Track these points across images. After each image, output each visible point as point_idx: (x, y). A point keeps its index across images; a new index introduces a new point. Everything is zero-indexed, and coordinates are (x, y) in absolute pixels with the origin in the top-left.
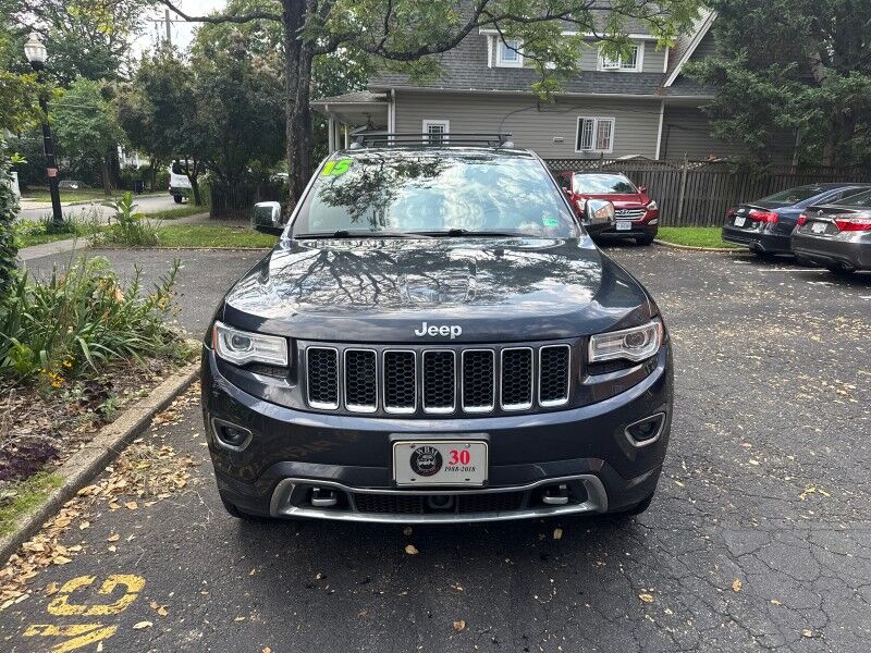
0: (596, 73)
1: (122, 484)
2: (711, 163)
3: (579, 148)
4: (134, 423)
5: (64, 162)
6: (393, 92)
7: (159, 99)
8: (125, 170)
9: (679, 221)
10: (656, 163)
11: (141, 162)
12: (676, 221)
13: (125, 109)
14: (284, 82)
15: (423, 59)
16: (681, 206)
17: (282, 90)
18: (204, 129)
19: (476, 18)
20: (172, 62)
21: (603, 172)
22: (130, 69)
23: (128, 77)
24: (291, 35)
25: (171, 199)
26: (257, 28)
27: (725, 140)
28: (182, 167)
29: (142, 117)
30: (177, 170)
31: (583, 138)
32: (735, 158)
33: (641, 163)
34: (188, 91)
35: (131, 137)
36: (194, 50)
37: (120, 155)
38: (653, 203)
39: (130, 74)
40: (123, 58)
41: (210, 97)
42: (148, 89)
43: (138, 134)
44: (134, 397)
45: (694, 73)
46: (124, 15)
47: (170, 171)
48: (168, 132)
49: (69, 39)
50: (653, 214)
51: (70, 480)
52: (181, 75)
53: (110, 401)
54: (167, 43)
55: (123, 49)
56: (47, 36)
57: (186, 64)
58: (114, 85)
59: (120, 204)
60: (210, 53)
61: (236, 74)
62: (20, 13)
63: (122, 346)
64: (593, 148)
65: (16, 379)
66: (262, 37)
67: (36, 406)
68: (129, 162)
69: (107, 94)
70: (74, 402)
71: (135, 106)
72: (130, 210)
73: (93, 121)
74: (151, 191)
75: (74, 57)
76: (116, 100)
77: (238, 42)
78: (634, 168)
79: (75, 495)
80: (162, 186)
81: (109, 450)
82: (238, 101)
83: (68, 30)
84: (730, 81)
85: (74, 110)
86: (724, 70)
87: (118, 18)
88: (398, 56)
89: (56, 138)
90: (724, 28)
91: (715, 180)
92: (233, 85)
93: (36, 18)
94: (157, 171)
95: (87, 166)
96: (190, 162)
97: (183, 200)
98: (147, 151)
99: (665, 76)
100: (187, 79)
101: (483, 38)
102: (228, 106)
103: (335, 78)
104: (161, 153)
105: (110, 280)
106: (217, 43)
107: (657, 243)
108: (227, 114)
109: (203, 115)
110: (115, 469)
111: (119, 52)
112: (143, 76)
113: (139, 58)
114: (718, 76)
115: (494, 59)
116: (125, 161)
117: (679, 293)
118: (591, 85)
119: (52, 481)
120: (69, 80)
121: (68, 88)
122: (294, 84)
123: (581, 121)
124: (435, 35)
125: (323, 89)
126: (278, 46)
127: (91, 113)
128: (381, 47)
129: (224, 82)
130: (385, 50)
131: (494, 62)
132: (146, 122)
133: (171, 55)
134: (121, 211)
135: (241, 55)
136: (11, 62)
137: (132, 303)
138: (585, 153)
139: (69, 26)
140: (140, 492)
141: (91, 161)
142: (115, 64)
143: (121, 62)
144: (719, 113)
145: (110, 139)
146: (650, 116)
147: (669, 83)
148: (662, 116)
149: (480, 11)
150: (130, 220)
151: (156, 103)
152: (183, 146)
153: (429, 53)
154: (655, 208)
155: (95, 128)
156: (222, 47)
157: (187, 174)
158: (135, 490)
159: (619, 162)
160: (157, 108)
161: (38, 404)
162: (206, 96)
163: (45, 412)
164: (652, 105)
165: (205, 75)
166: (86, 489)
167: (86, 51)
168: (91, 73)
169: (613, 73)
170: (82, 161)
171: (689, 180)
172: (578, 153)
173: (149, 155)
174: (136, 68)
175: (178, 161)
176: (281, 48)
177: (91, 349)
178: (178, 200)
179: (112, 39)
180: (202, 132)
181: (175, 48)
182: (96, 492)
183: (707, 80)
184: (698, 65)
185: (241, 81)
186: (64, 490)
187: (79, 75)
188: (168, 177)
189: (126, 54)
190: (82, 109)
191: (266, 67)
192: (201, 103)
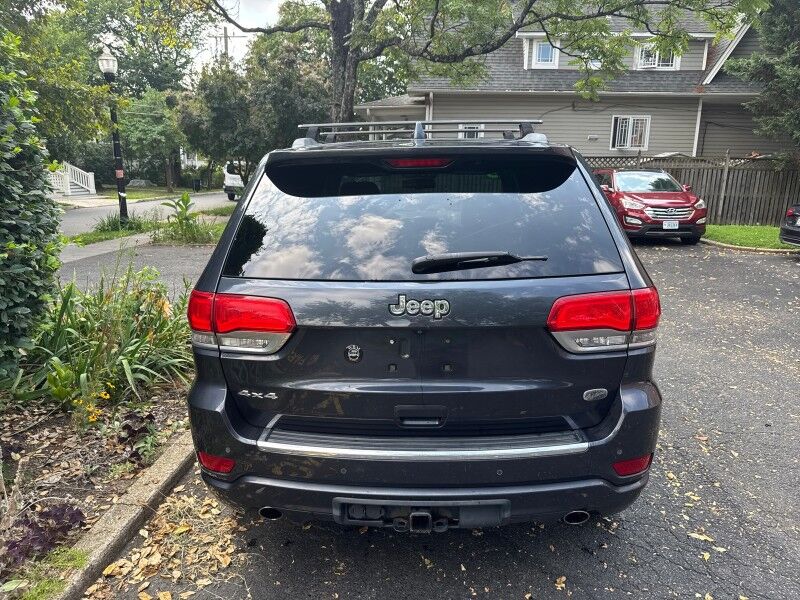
0: (632, 72)
1: (156, 560)
2: (754, 160)
3: (613, 146)
4: (175, 467)
5: (134, 163)
6: (431, 95)
7: (216, 105)
8: (186, 171)
9: (719, 218)
10: (694, 160)
11: (200, 163)
12: (715, 218)
13: (186, 115)
14: (330, 88)
15: (467, 60)
16: (721, 202)
17: (327, 96)
18: (257, 133)
19: (523, 18)
20: (229, 72)
21: (640, 169)
22: (193, 80)
23: (191, 88)
24: (339, 41)
25: (226, 197)
26: (305, 40)
27: (770, 137)
28: (236, 168)
29: (201, 122)
30: (231, 171)
31: (618, 137)
32: (782, 155)
33: (680, 160)
34: (242, 98)
35: (191, 141)
36: (248, 62)
37: (182, 157)
38: (701, 201)
39: (193, 85)
40: (186, 71)
41: (262, 103)
42: (206, 97)
43: (197, 138)
44: (178, 427)
45: (738, 70)
46: (189, 33)
47: (225, 171)
48: (223, 136)
49: (142, 55)
50: (702, 213)
51: (94, 558)
52: (236, 83)
53: (149, 439)
54: (225, 55)
55: (187, 63)
56: (123, 54)
57: (241, 73)
58: (178, 95)
59: (178, 204)
60: (263, 63)
61: (286, 82)
62: (102, 34)
63: (168, 367)
64: (628, 146)
65: (57, 403)
66: (309, 49)
67: (72, 441)
68: (190, 163)
69: (171, 102)
70: (112, 437)
71: (195, 113)
72: (187, 209)
73: (160, 128)
74: (208, 189)
75: (145, 71)
76: (178, 107)
77: (288, 51)
78: (673, 165)
79: (100, 575)
80: (219, 184)
81: (144, 508)
82: (287, 106)
83: (141, 47)
84: (778, 77)
85: (143, 117)
86: (772, 65)
87: (183, 36)
88: (442, 59)
89: (128, 143)
90: (772, 23)
91: (758, 176)
92: (283, 91)
93: (114, 37)
94: (213, 171)
95: (153, 167)
96: (243, 163)
97: (236, 197)
98: (206, 153)
99: (704, 74)
100: (241, 86)
101: (520, 41)
102: (278, 112)
103: (374, 84)
104: (217, 155)
105: (159, 292)
106: (269, 55)
107: (704, 243)
108: (276, 119)
109: (255, 121)
110: (150, 531)
111: (183, 66)
112: (203, 86)
113: (200, 71)
114: (766, 73)
115: (530, 61)
116: (186, 162)
117: (752, 302)
118: (627, 83)
119: (72, 559)
120: (140, 91)
121: (140, 98)
122: (340, 88)
123: (616, 120)
124: (481, 36)
125: (363, 95)
126: (323, 56)
127: (158, 120)
128: (425, 50)
129: (275, 89)
130: (429, 53)
131: (530, 64)
132: (204, 127)
133: (228, 66)
134: (179, 209)
135: (291, 63)
136: (91, 77)
137: (180, 319)
138: (620, 151)
139: (141, 43)
140: (177, 574)
141: (157, 163)
142: (179, 77)
143: (184, 74)
144: (763, 109)
145: (173, 142)
146: (689, 113)
147: (708, 80)
148: (699, 114)
149: (527, 11)
150: (187, 219)
151: (214, 109)
152: (237, 148)
153: (473, 55)
154: (704, 207)
155: (161, 134)
156: (274, 57)
157: (240, 174)
158: (171, 569)
159: (656, 159)
160: (214, 115)
161: (74, 439)
162: (258, 103)
163: (79, 452)
164: (689, 103)
165: (259, 83)
166: (113, 566)
167: (155, 65)
168: (159, 84)
169: (650, 72)
170: (150, 162)
171: (731, 177)
172: (613, 151)
173: (206, 157)
174: (197, 79)
175: (231, 161)
176: (326, 58)
177: (134, 371)
178: (231, 198)
179: (178, 54)
180: (254, 136)
181: (231, 59)
182: (125, 571)
183: (753, 76)
184: (742, 62)
185: (290, 87)
186: (86, 572)
187: (148, 87)
188: (222, 177)
189: (189, 67)
190: (151, 117)
191: (313, 75)
192: (253, 109)
